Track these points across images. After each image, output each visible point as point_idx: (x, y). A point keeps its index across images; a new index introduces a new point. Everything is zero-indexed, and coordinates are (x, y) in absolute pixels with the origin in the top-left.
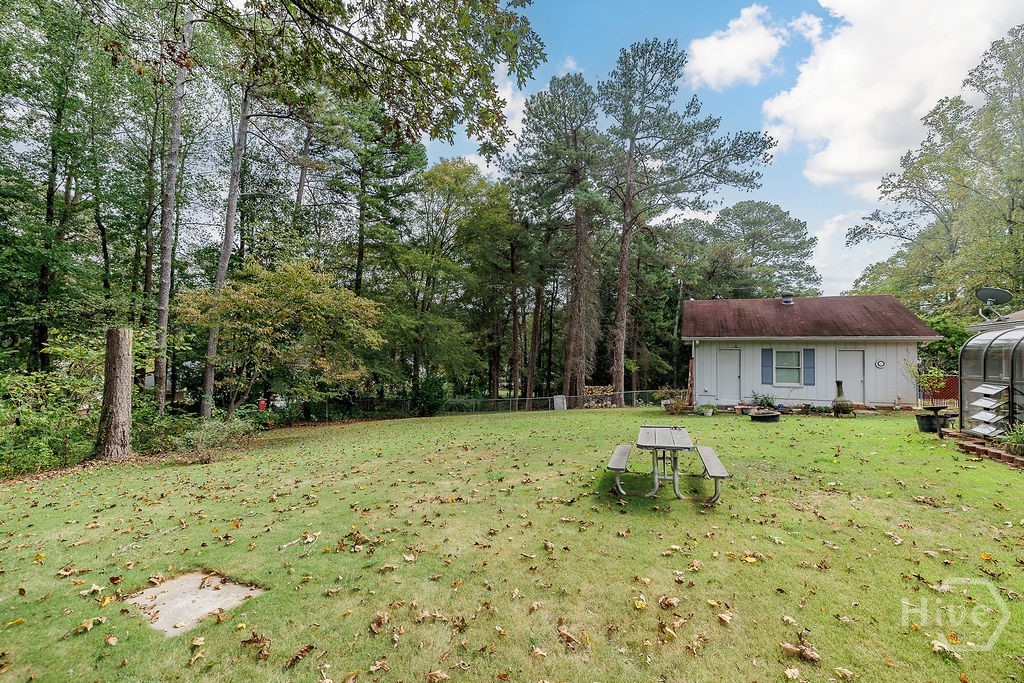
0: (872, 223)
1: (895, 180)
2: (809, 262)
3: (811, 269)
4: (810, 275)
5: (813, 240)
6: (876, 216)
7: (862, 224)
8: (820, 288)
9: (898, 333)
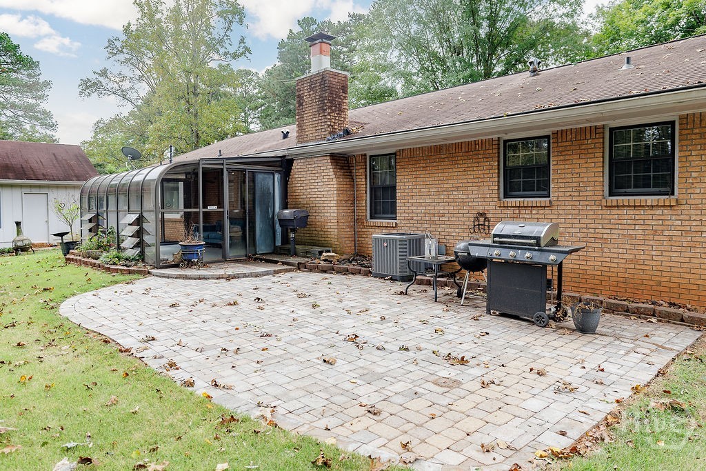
0: (101, 79)
1: (118, 44)
2: (44, 105)
3: (47, 114)
4: (46, 119)
5: (47, 84)
6: (104, 73)
7: (93, 77)
8: (57, 135)
9: (74, 178)
